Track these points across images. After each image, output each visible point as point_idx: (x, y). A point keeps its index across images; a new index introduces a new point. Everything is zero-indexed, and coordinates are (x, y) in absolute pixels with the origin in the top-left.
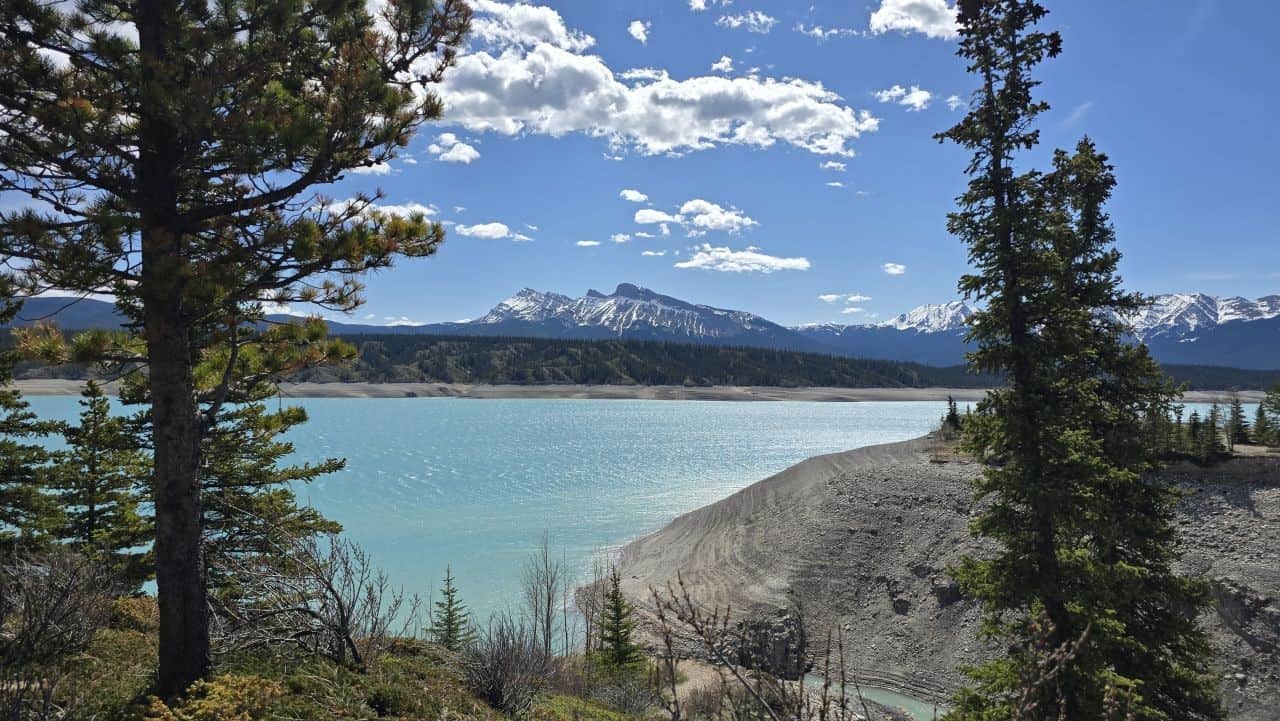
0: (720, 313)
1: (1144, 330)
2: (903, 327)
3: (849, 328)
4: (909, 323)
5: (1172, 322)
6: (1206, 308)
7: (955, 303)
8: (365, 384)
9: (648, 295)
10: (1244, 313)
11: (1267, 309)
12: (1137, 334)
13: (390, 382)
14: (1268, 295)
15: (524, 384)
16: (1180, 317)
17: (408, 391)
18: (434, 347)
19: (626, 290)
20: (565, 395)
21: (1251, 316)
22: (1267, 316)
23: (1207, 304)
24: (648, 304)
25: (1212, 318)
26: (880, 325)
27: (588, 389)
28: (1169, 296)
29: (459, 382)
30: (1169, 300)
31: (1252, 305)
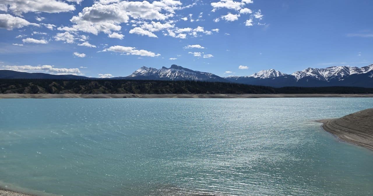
0: (202, 73)
1: (328, 77)
2: (256, 77)
3: (239, 77)
4: (258, 76)
5: (336, 75)
6: (346, 70)
7: (271, 70)
8: (110, 94)
9: (180, 68)
10: (357, 71)
11: (364, 70)
12: (326, 78)
13: (117, 93)
14: (364, 66)
15: (158, 94)
16: (338, 73)
17: (124, 96)
18: (127, 83)
19: (174, 67)
20: (171, 97)
21: (360, 73)
22: (364, 73)
23: (346, 69)
24: (181, 71)
25: (348, 73)
26: (249, 76)
27: (177, 95)
28: (335, 67)
29: (137, 93)
30: (335, 68)
31: (360, 69)
